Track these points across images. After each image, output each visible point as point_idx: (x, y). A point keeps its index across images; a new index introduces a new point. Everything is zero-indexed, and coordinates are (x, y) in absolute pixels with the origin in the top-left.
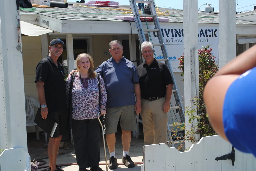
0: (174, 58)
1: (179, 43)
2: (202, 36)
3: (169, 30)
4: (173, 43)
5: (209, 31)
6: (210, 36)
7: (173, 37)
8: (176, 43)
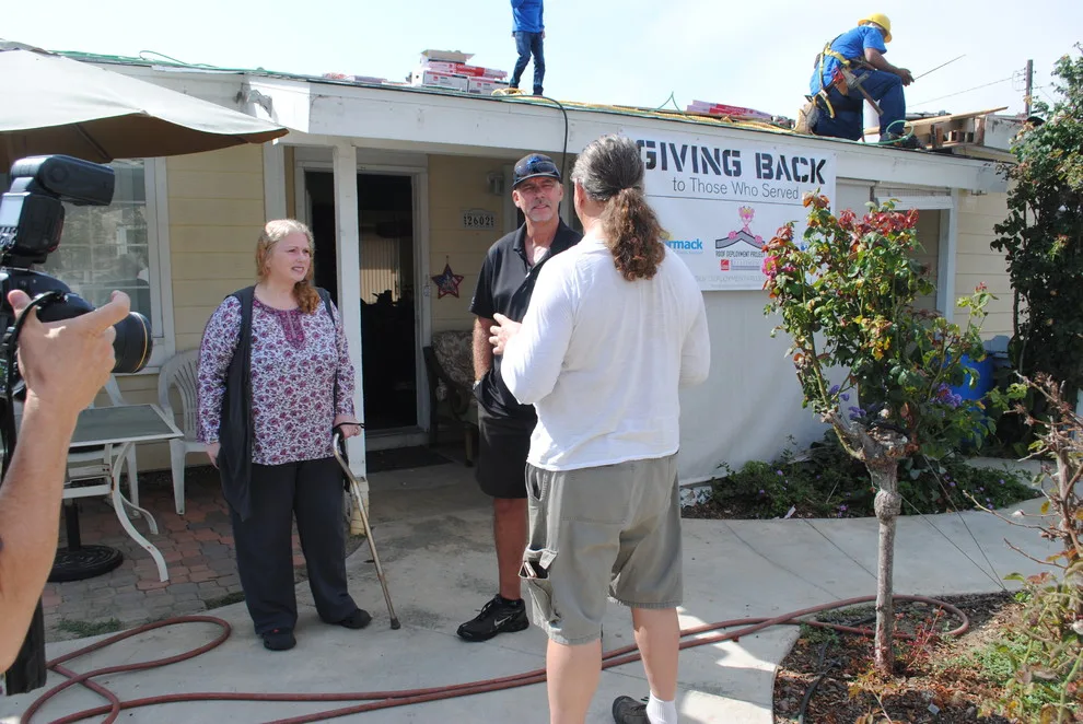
0: (695, 245)
1: (713, 195)
2: (784, 177)
3: (685, 147)
4: (696, 194)
5: (804, 161)
6: (805, 179)
7: (695, 175)
8: (706, 195)
